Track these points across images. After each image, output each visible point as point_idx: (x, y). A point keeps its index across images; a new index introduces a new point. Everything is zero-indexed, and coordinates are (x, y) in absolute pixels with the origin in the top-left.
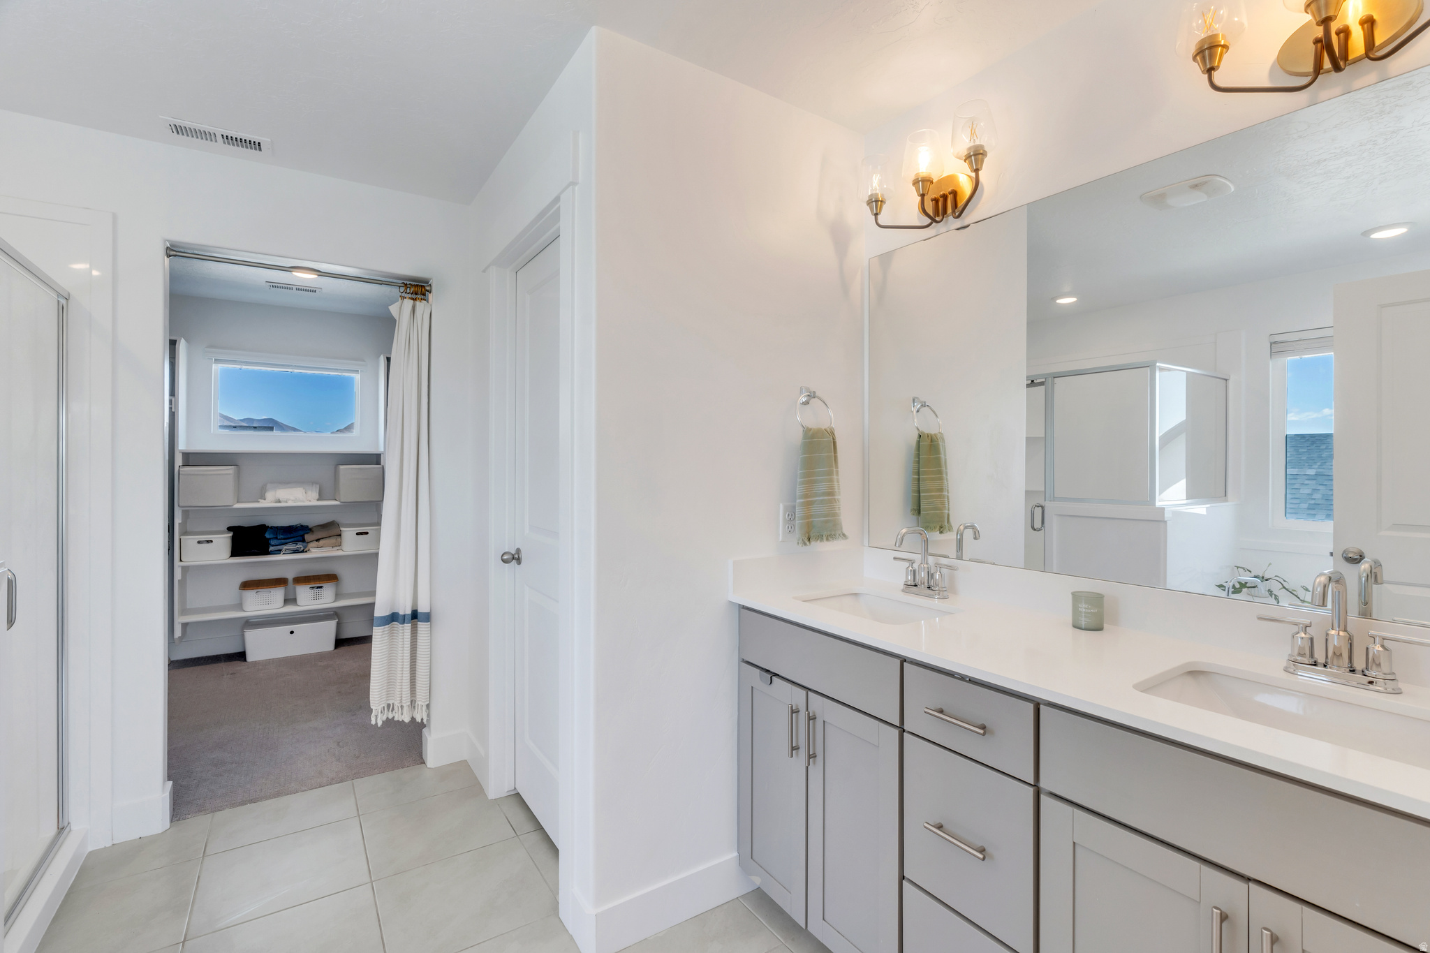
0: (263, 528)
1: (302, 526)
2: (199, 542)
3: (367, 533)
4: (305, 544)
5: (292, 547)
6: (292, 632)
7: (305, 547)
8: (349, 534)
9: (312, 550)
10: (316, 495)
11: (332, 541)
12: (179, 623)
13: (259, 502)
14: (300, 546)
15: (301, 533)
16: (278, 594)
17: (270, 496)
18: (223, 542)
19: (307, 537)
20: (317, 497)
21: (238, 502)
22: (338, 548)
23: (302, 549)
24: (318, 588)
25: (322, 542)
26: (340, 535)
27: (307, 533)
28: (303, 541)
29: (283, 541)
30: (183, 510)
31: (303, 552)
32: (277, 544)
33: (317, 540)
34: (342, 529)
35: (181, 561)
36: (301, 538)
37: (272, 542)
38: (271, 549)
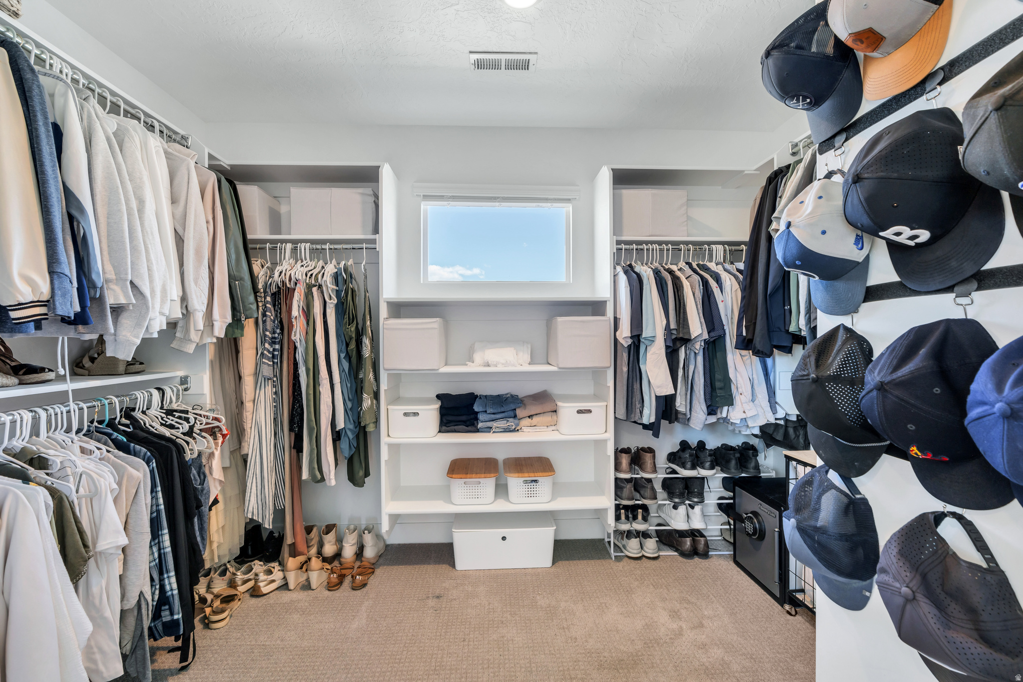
0: (472, 398)
1: (512, 396)
2: (406, 414)
3: (589, 411)
4: (516, 421)
5: (502, 424)
6: (504, 538)
7: (518, 425)
8: (567, 410)
9: (525, 429)
10: (527, 357)
11: (547, 418)
12: (386, 514)
13: (467, 365)
14: (511, 423)
15: (512, 406)
16: (488, 484)
17: (478, 357)
18: (431, 413)
19: (519, 412)
20: (529, 360)
21: (446, 364)
22: (553, 428)
23: (513, 427)
24: (532, 481)
25: (536, 420)
26: (556, 411)
27: (519, 407)
28: (515, 416)
29: (493, 416)
30: (388, 374)
31: (514, 431)
32: (487, 419)
33: (529, 417)
34: (559, 404)
35: (389, 436)
36: (512, 414)
37: (481, 417)
38: (480, 425)
